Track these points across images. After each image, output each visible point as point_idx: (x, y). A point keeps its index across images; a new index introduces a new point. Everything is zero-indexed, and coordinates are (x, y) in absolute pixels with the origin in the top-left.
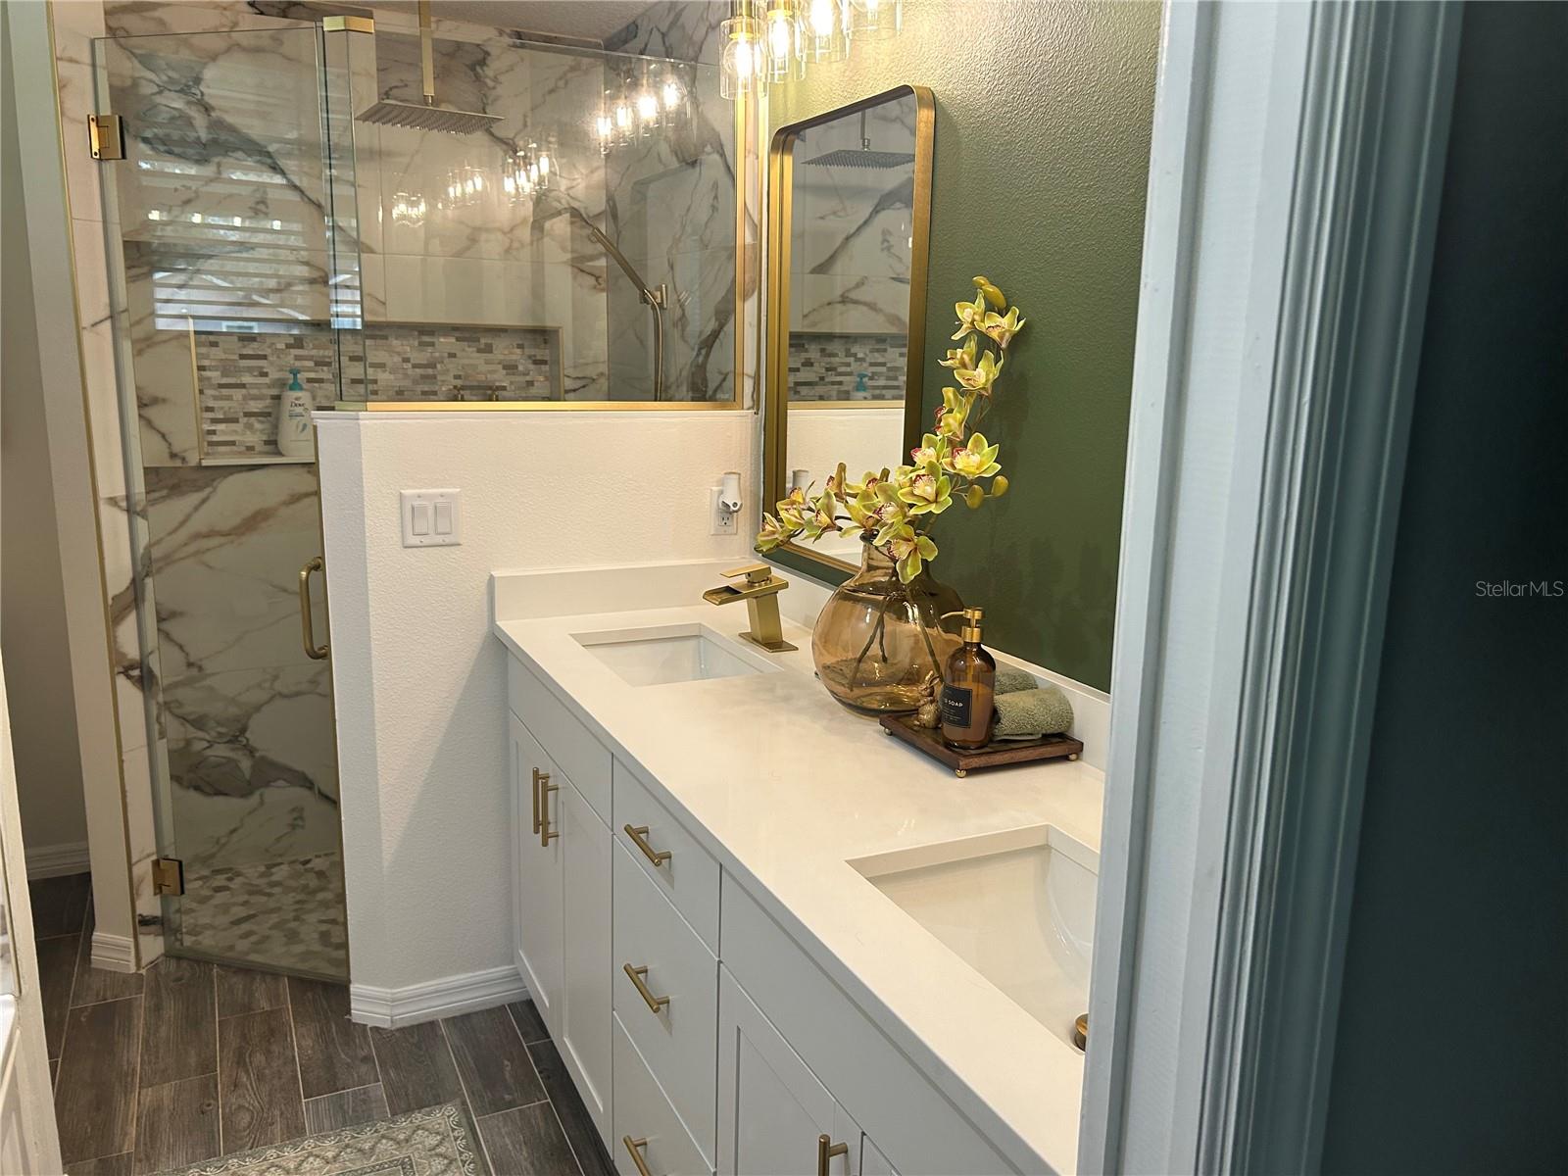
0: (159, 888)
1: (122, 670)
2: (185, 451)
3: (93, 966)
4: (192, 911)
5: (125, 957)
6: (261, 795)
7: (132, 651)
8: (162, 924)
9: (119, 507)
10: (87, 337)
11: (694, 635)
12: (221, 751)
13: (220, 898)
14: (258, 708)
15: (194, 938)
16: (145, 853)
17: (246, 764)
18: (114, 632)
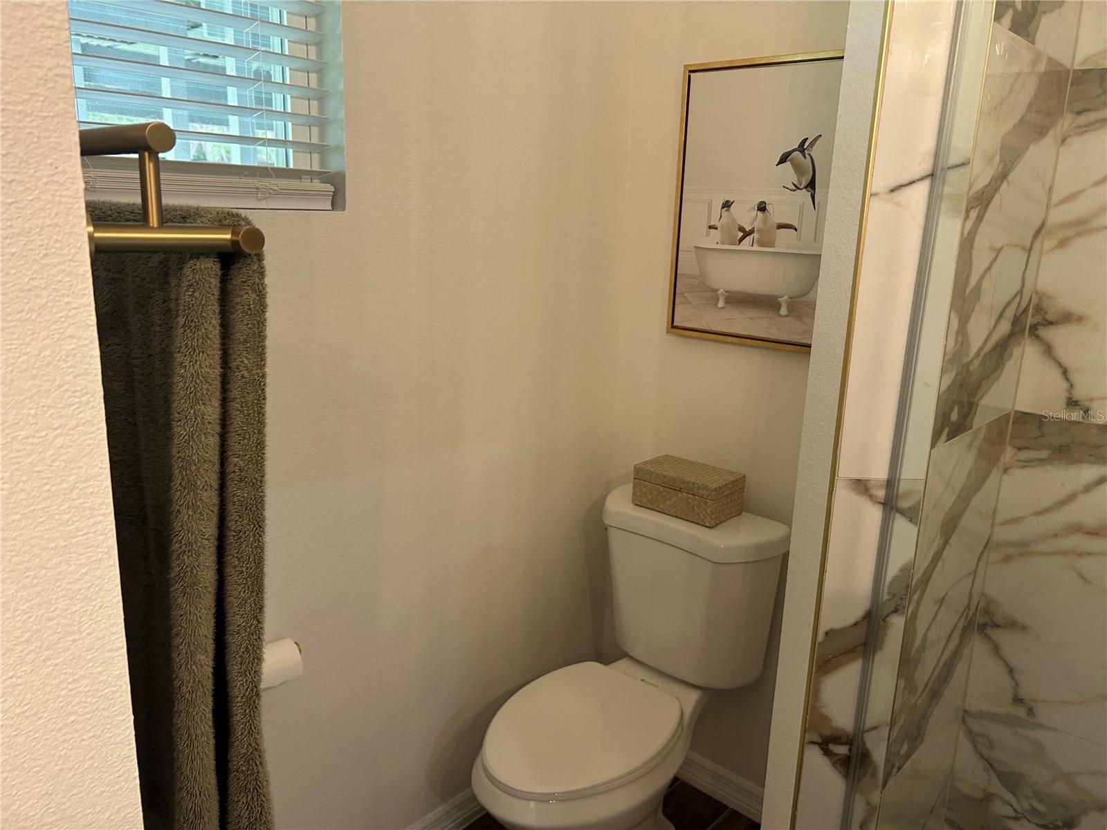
1: (818, 740)
2: (1091, 400)
7: (841, 716)
9: (871, 497)
10: (875, 208)
18: (818, 683)
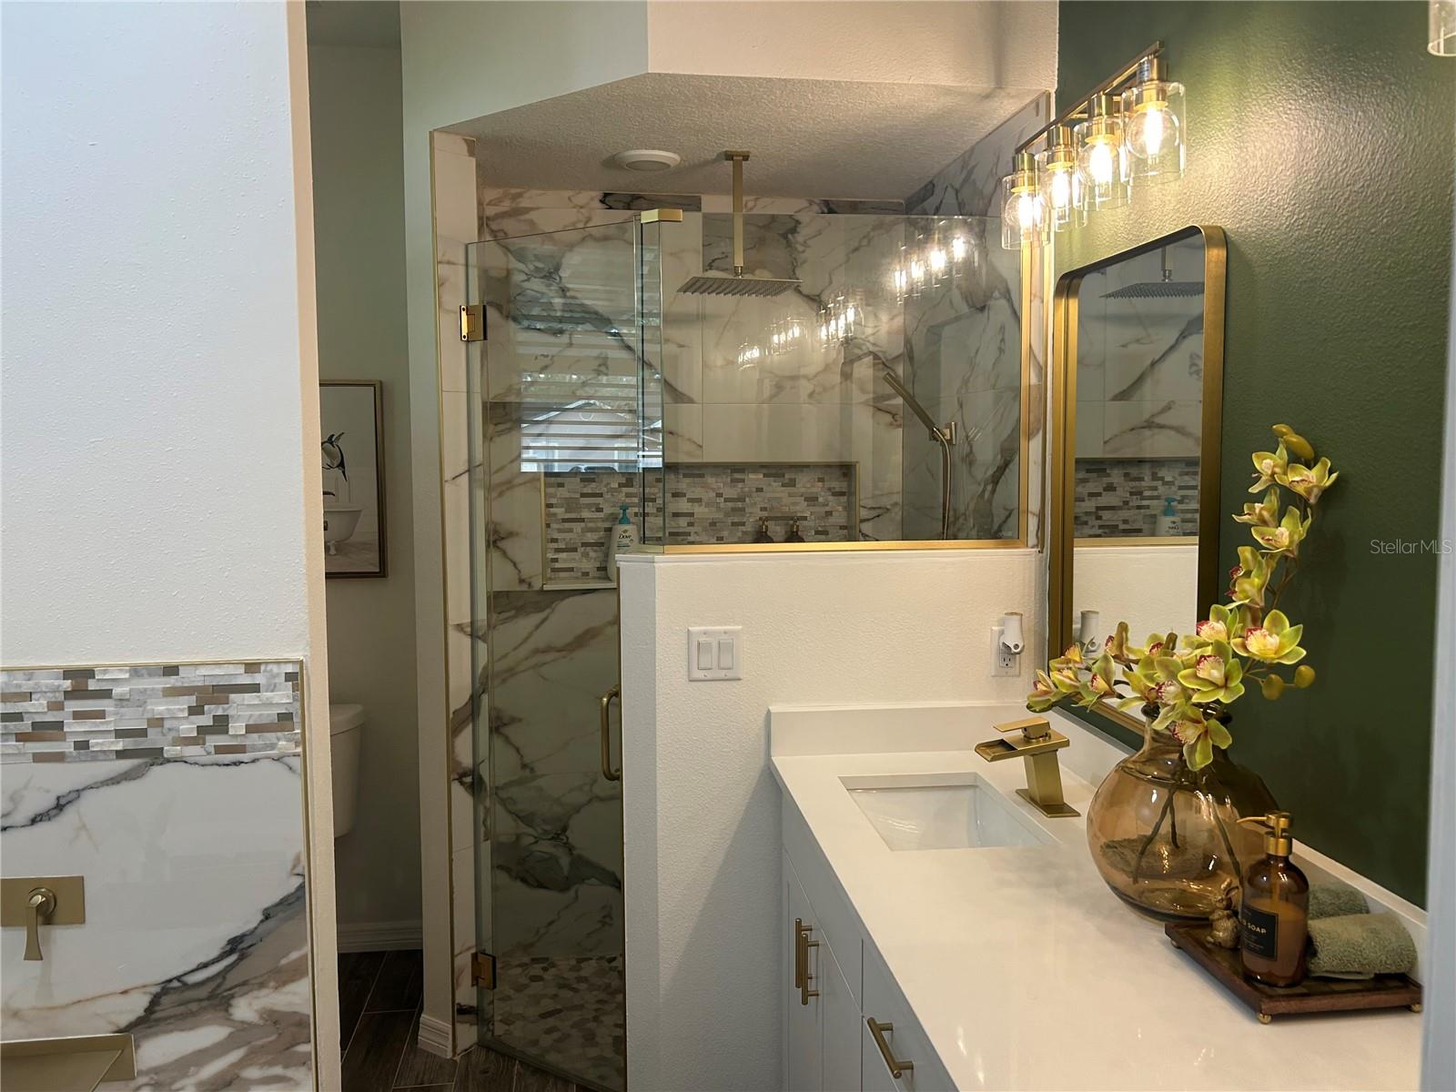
0: (476, 979)
1: (457, 777)
2: (531, 578)
3: (419, 1046)
4: (509, 998)
5: (443, 1042)
6: (576, 892)
7: (466, 760)
8: (477, 1014)
9: (465, 632)
10: (448, 488)
11: (970, 785)
12: (545, 847)
13: (536, 987)
14: (578, 810)
15: (507, 1027)
16: (465, 947)
17: (565, 861)
18: (453, 742)
